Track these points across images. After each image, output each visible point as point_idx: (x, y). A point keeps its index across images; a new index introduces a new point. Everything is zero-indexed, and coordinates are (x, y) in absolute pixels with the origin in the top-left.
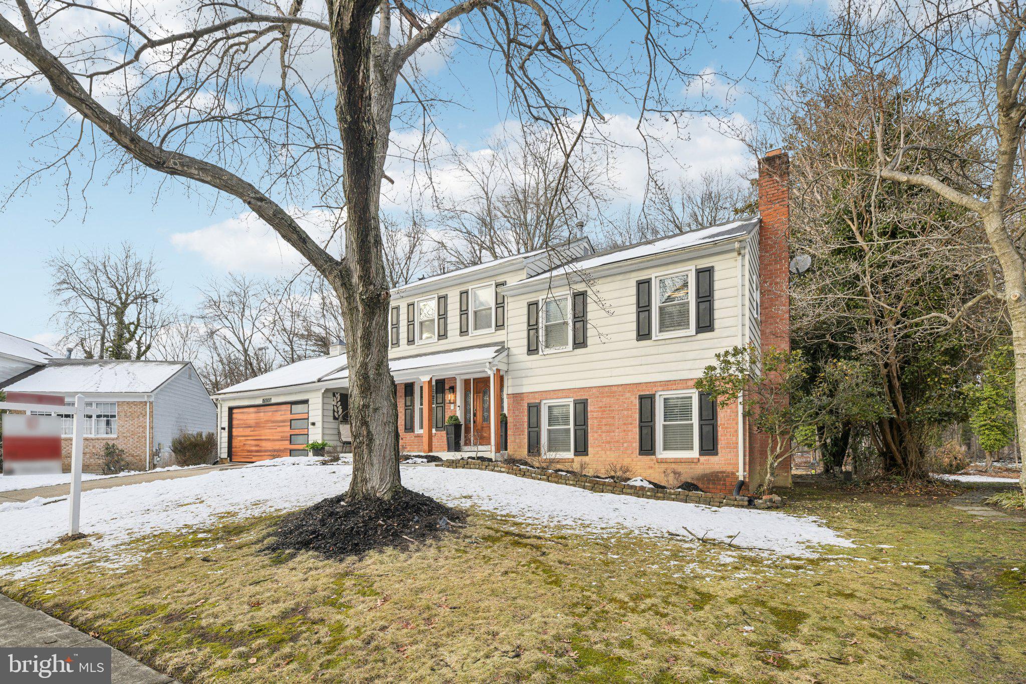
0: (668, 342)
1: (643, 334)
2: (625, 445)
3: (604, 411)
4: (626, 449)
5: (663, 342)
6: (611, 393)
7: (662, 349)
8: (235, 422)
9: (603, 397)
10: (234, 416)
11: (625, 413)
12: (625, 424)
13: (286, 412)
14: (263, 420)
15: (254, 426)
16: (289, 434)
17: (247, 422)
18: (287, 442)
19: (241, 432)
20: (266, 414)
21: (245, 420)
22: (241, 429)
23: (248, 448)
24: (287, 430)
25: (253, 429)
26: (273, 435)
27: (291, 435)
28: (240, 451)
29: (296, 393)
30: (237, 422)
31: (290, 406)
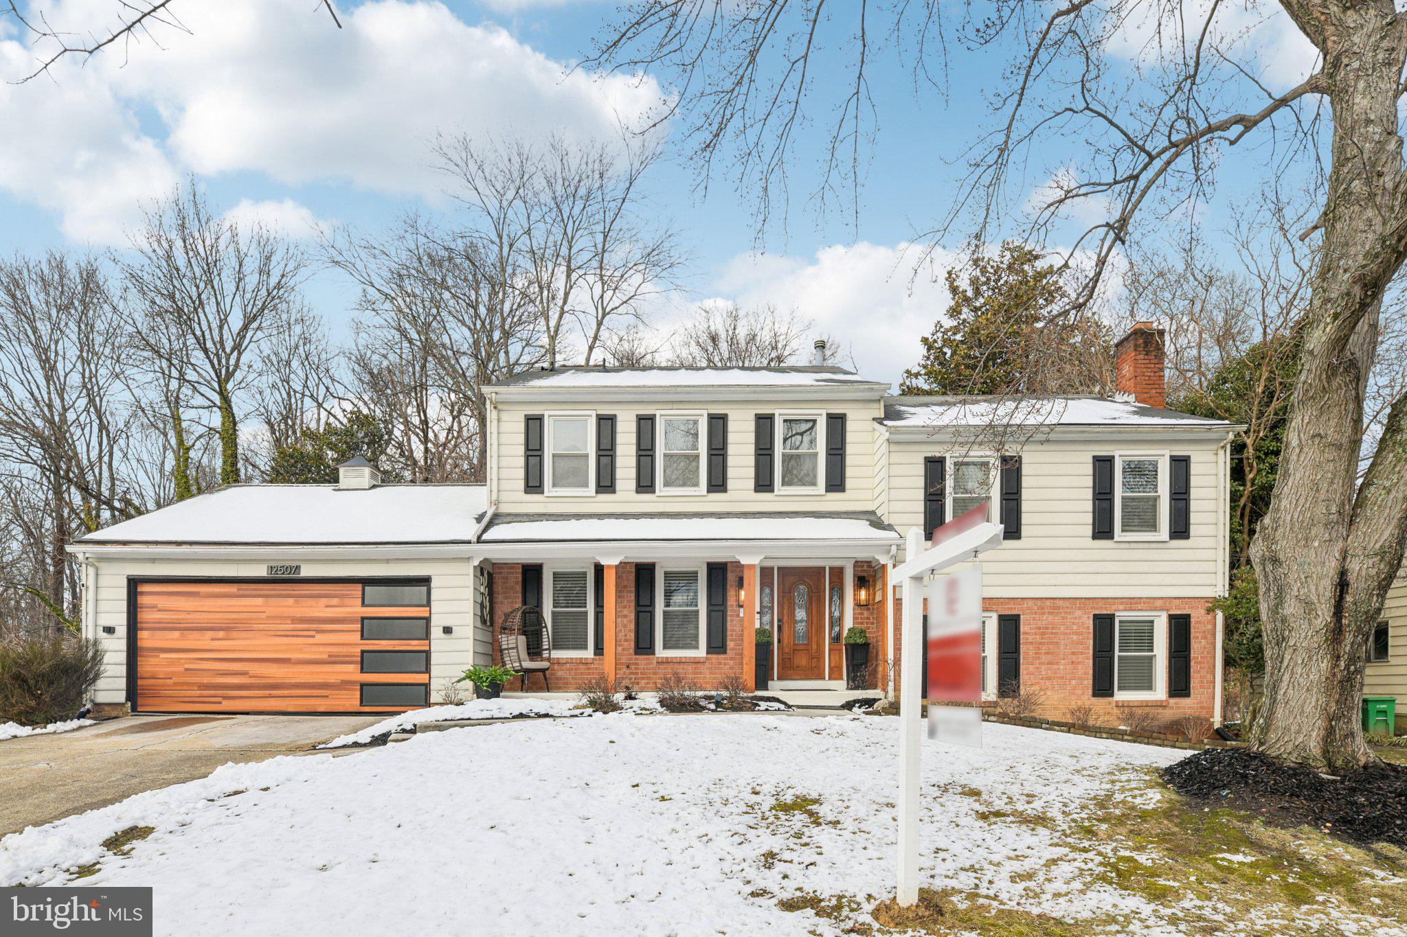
0: (1133, 545)
1: (1103, 530)
2: (1073, 682)
3: (1044, 634)
4: (1074, 688)
5: (1127, 545)
6: (1054, 608)
7: (1126, 554)
8: (145, 616)
9: (1044, 613)
10: (143, 600)
11: (1075, 637)
12: (1073, 653)
13: (347, 601)
14: (264, 615)
15: (228, 628)
16: (358, 650)
17: (197, 616)
18: (351, 668)
19: (173, 640)
20: (272, 601)
21: (189, 612)
22: (176, 634)
23: (205, 680)
24: (352, 641)
25: (221, 634)
26: (301, 651)
27: (363, 652)
28: (169, 685)
29: (388, 561)
30: (158, 617)
31: (359, 586)
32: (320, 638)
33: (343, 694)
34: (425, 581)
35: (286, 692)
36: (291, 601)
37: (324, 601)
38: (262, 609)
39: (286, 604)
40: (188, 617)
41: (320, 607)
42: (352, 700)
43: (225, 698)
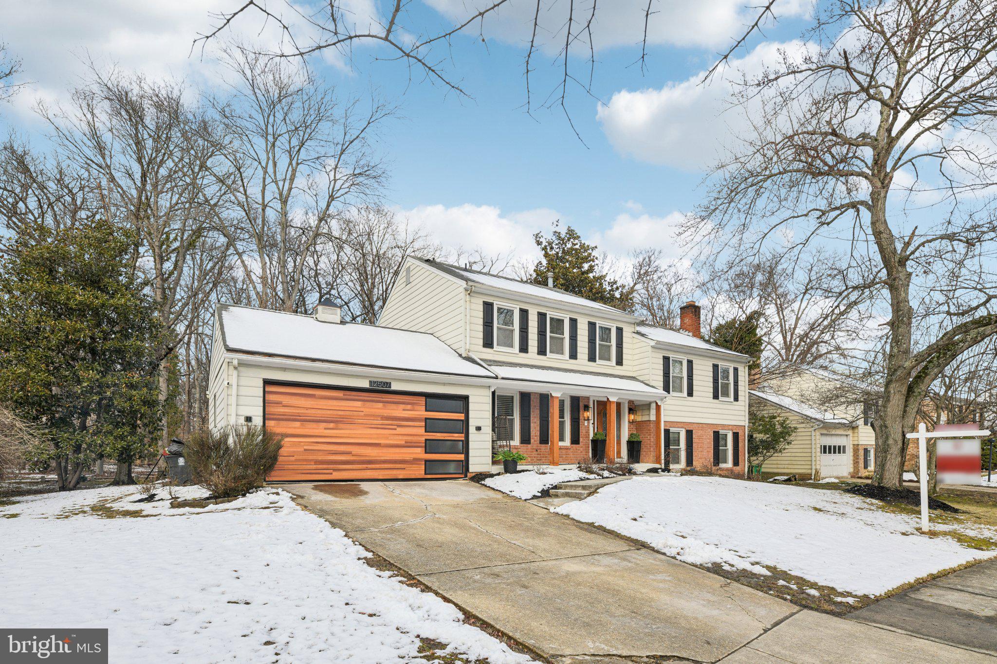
0: (724, 402)
1: (716, 397)
3: (699, 438)
4: (708, 462)
6: (703, 427)
7: (722, 406)
8: (272, 409)
9: (699, 429)
10: (270, 397)
11: (708, 440)
12: (708, 448)
13: (416, 407)
14: (362, 414)
15: (337, 421)
16: (423, 439)
17: (313, 411)
18: (419, 450)
19: (295, 428)
20: (368, 404)
21: (307, 409)
22: (298, 424)
23: (320, 458)
24: (419, 432)
25: (332, 425)
26: (387, 438)
27: (426, 440)
28: (292, 461)
29: (444, 384)
30: (282, 410)
31: (423, 399)
32: (400, 430)
33: (415, 467)
34: (466, 398)
35: (377, 466)
36: (380, 405)
37: (402, 406)
38: (362, 410)
39: (378, 407)
40: (307, 412)
41: (399, 411)
42: (420, 471)
43: (335, 470)
